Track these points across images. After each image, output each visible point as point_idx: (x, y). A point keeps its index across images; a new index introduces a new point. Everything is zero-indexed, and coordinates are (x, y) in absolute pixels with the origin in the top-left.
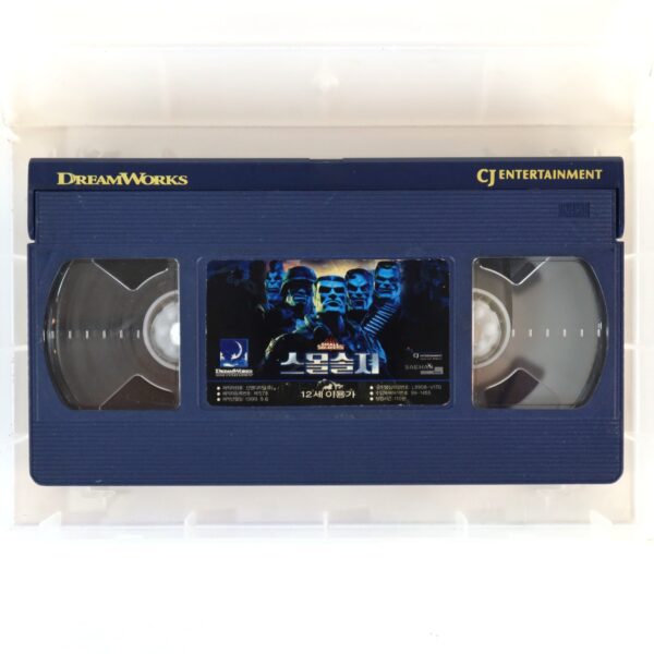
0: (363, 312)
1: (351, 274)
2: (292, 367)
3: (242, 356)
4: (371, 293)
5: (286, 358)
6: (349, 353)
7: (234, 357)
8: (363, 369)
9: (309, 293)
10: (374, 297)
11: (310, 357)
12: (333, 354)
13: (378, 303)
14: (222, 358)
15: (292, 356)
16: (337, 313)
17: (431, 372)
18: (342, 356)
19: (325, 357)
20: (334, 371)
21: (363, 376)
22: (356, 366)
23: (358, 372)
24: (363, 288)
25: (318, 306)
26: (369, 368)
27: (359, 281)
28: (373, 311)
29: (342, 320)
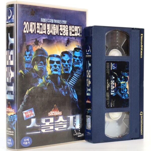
0: (121, 91)
1: (127, 89)
2: (112, 78)
3: (114, 68)
4: (124, 93)
5: (113, 77)
6: (114, 89)
7: (114, 66)
8: (112, 91)
9: (124, 81)
10: (123, 93)
11: (114, 81)
12: (114, 86)
13: (122, 94)
14: (114, 64)
15: (114, 78)
16: (120, 86)
17: (111, 104)
18: (114, 87)
19: (114, 84)
20: (111, 86)
21: (111, 91)
22: (112, 90)
23: (111, 90)
24: (124, 91)
25: (122, 83)
26: (112, 93)
27: (126, 90)
28: (121, 93)
29: (119, 87)
